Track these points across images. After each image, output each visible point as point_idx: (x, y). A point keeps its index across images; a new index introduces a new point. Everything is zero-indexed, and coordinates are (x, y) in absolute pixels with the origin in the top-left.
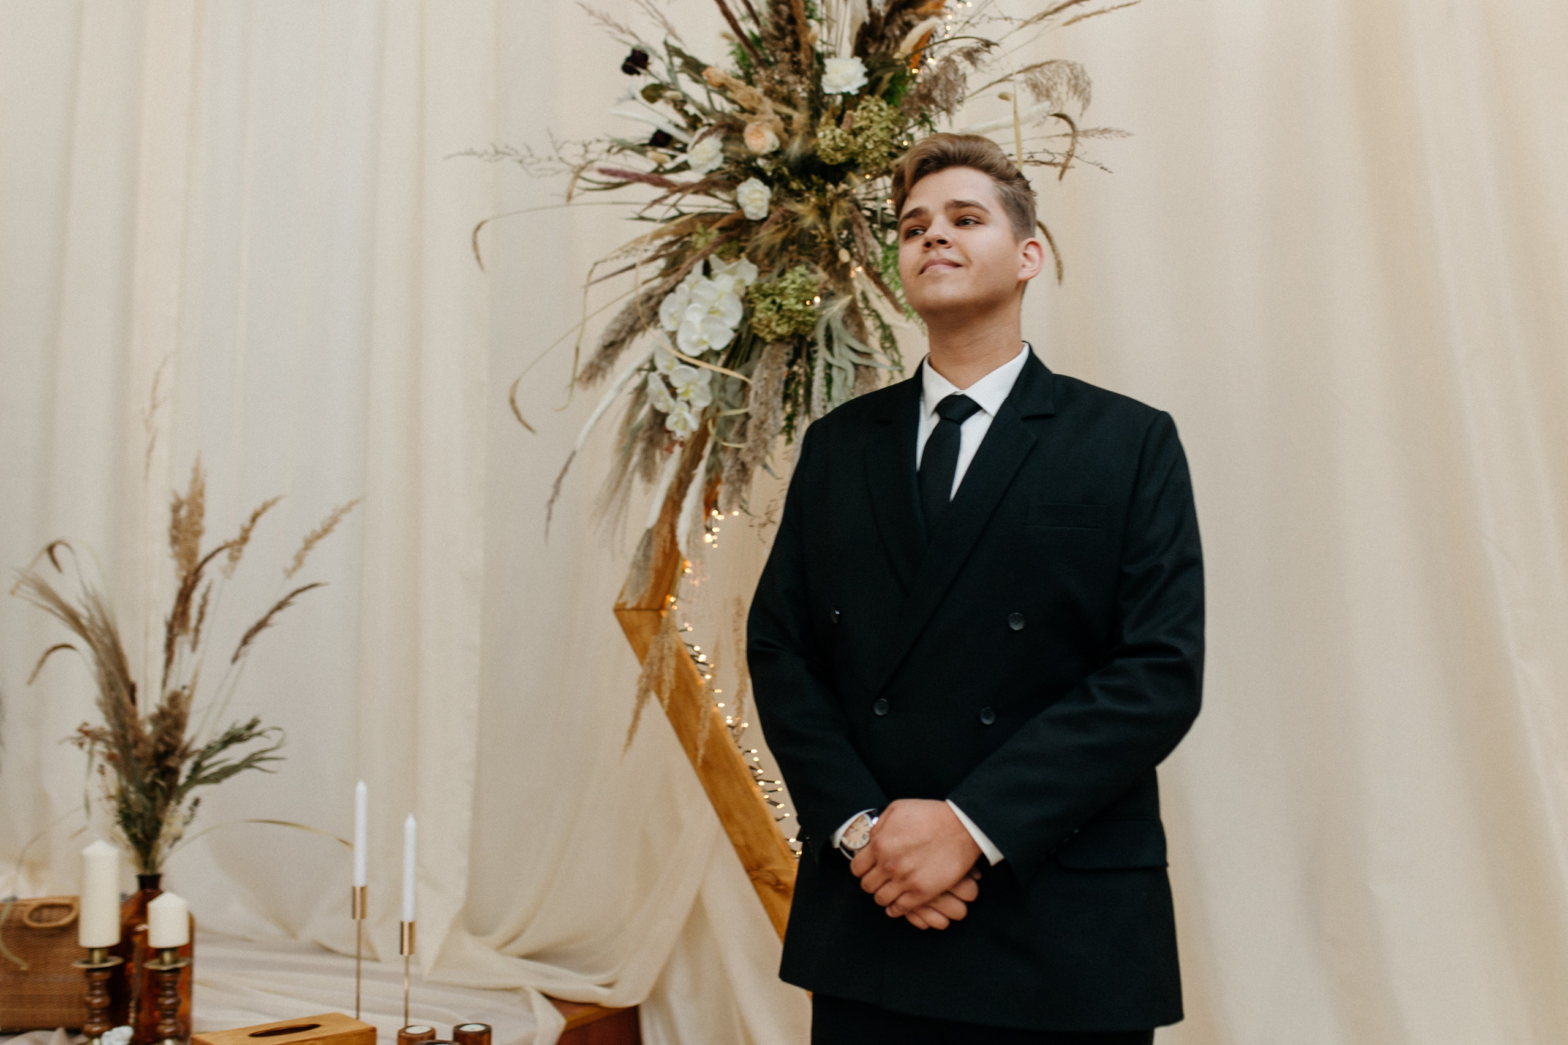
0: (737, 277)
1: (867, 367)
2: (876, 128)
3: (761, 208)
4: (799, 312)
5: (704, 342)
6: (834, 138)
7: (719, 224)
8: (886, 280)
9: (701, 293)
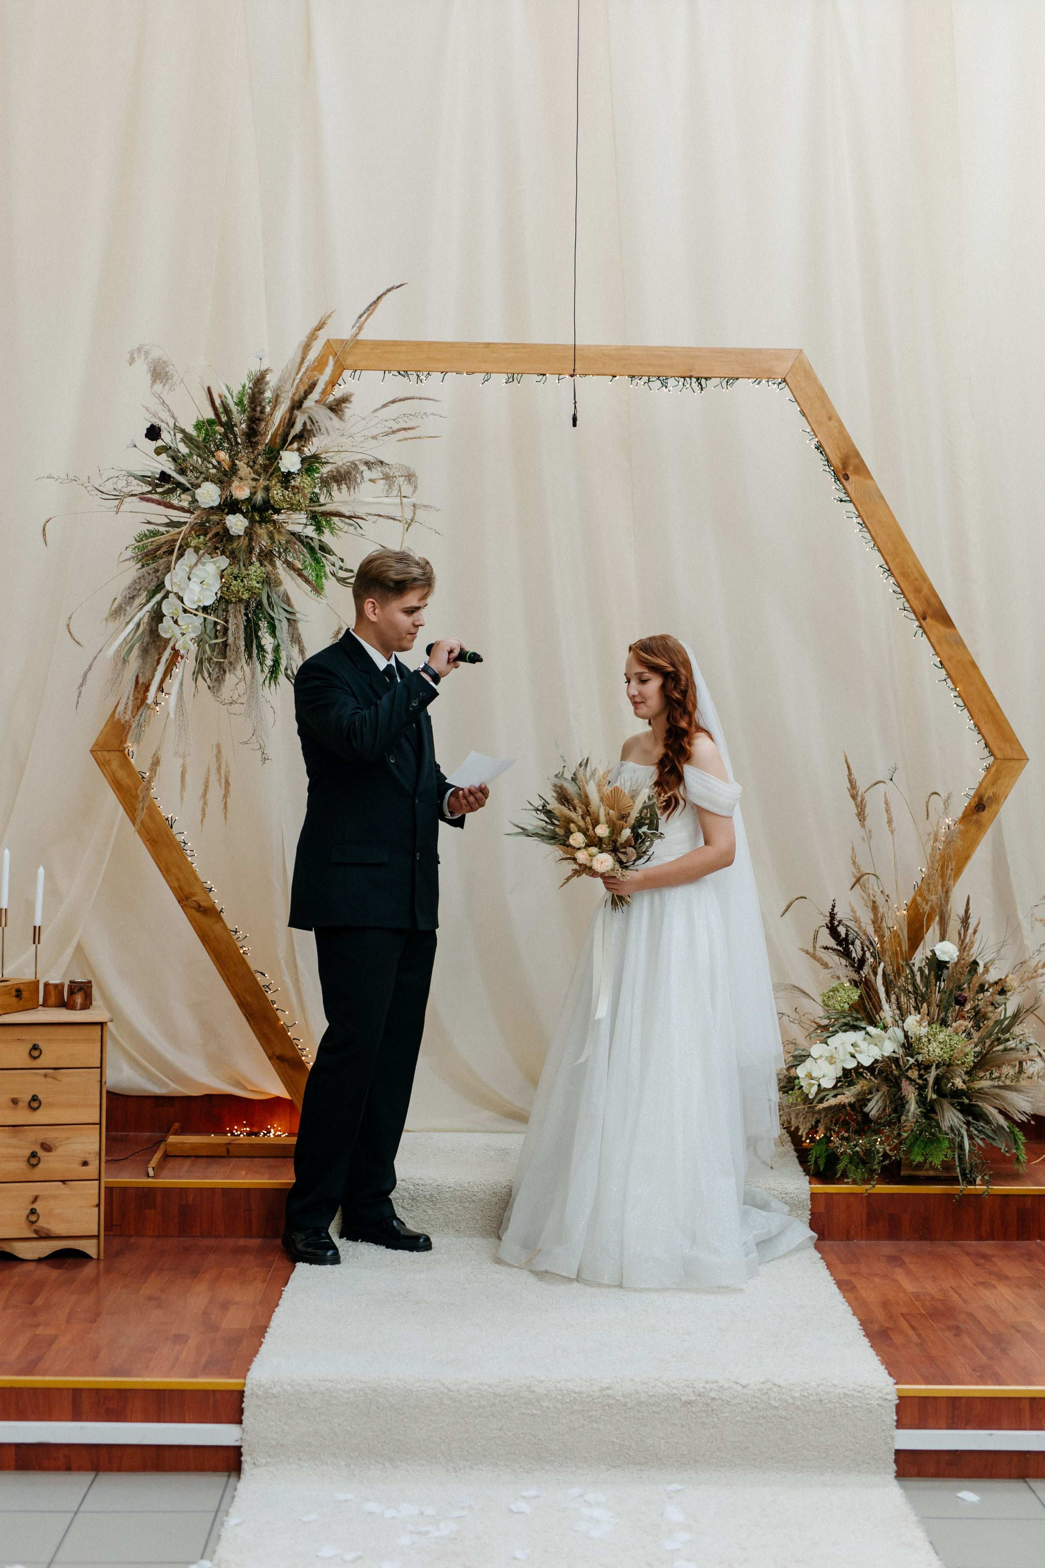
0: (218, 565)
1: (295, 620)
2: (306, 491)
3: (240, 530)
4: (256, 587)
5: (199, 600)
6: (283, 495)
7: (209, 536)
8: (305, 572)
9: (197, 573)
